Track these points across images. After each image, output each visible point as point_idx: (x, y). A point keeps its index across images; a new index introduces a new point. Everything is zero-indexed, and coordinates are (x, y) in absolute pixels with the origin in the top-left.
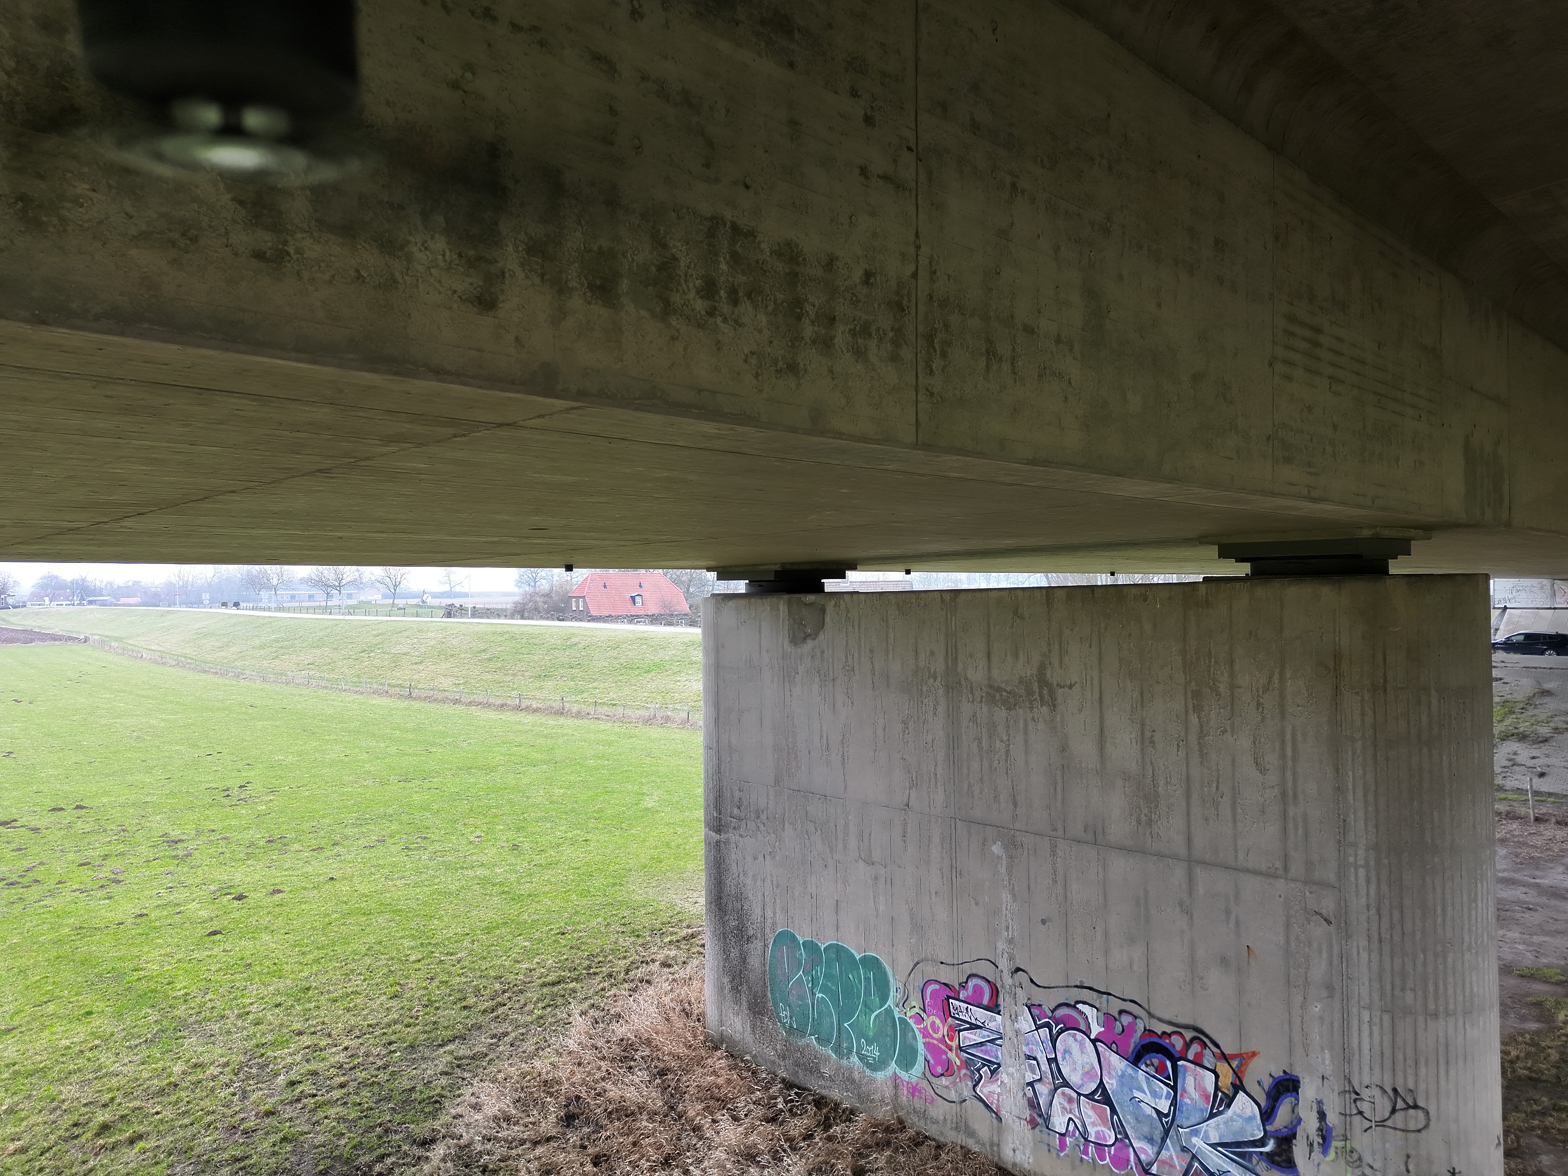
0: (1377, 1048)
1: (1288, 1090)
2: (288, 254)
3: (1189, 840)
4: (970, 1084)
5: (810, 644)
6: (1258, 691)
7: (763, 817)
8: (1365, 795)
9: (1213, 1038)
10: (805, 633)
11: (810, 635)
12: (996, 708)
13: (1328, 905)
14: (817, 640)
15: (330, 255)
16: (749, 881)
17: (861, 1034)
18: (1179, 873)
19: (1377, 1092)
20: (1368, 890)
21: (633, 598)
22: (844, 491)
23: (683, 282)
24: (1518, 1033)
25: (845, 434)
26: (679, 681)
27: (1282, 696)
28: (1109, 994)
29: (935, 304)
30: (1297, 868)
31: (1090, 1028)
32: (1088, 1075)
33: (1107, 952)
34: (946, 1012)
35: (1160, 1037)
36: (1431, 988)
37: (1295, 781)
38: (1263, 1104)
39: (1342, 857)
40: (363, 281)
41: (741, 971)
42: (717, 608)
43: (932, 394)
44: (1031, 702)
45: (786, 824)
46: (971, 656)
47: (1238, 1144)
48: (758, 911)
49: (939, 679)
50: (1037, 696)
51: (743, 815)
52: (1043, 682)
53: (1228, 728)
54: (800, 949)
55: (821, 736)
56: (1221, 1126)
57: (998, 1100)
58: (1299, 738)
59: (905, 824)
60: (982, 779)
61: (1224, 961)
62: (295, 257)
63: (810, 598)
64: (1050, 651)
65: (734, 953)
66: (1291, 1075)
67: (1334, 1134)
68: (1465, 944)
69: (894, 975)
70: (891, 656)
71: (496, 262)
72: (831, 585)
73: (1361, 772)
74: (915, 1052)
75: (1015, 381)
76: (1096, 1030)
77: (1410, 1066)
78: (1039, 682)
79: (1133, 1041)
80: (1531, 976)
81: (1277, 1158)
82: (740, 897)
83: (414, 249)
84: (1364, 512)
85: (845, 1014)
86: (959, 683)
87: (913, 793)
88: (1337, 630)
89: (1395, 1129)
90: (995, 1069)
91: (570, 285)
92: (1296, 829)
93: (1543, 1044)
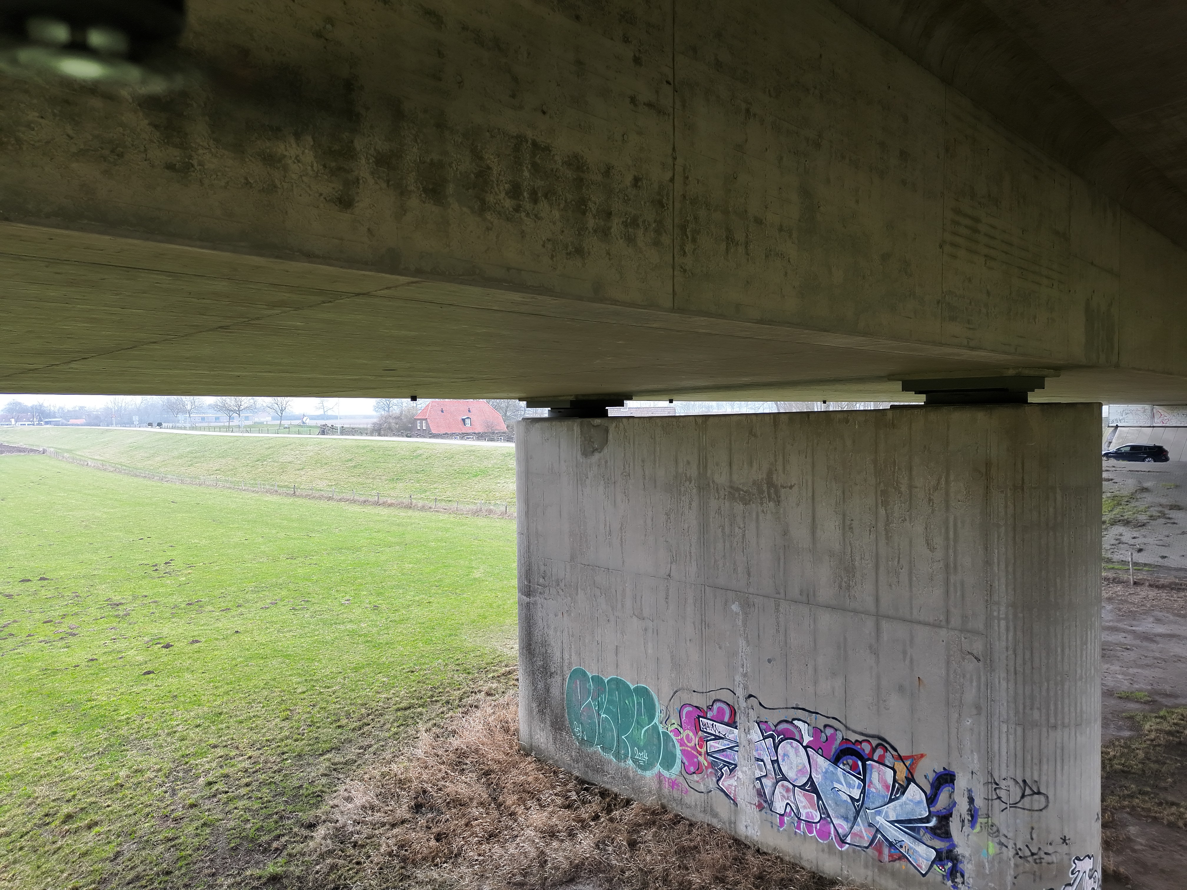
0: (1012, 751)
1: (946, 782)
2: (193, 166)
3: (877, 600)
4: (715, 779)
5: (597, 456)
6: (929, 490)
7: (562, 585)
8: (1007, 567)
9: (893, 744)
10: (593, 448)
11: (597, 449)
12: (735, 504)
13: (978, 647)
14: (602, 453)
15: (225, 166)
16: (551, 632)
17: (634, 744)
18: (870, 624)
19: (1011, 783)
20: (1007, 637)
21: (464, 420)
22: (620, 342)
23: (495, 186)
24: (1116, 739)
25: (618, 301)
26: (499, 483)
27: (947, 494)
28: (817, 713)
29: (688, 202)
30: (955, 621)
31: (802, 738)
32: (801, 771)
33: (815, 683)
34: (697, 728)
35: (854, 744)
36: (1052, 707)
37: (955, 556)
38: (928, 792)
39: (989, 612)
40: (251, 187)
41: (545, 698)
42: (527, 429)
43: (685, 271)
44: (761, 499)
45: (579, 590)
46: (717, 464)
47: (910, 821)
48: (558, 654)
49: (693, 481)
50: (766, 494)
51: (547, 583)
52: (770, 484)
53: (907, 518)
54: (589, 682)
55: (605, 525)
56: (898, 808)
57: (735, 791)
58: (959, 524)
59: (668, 590)
60: (724, 556)
61: (901, 689)
62: (198, 168)
63: (597, 421)
64: (776, 461)
65: (541, 685)
66: (949, 771)
67: (980, 813)
68: (1078, 676)
69: (659, 700)
70: (657, 465)
71: (352, 171)
72: (613, 411)
73: (1004, 549)
74: (674, 756)
75: (748, 260)
76: (807, 739)
77: (1036, 764)
78: (767, 484)
79: (834, 747)
80: (1127, 698)
81: (938, 831)
82: (545, 644)
83: (289, 162)
84: (1009, 357)
85: (622, 729)
86: (709, 484)
87: (674, 567)
88: (989, 444)
89: (1024, 809)
90: (733, 768)
91: (409, 188)
92: (956, 592)
93: (1133, 747)
